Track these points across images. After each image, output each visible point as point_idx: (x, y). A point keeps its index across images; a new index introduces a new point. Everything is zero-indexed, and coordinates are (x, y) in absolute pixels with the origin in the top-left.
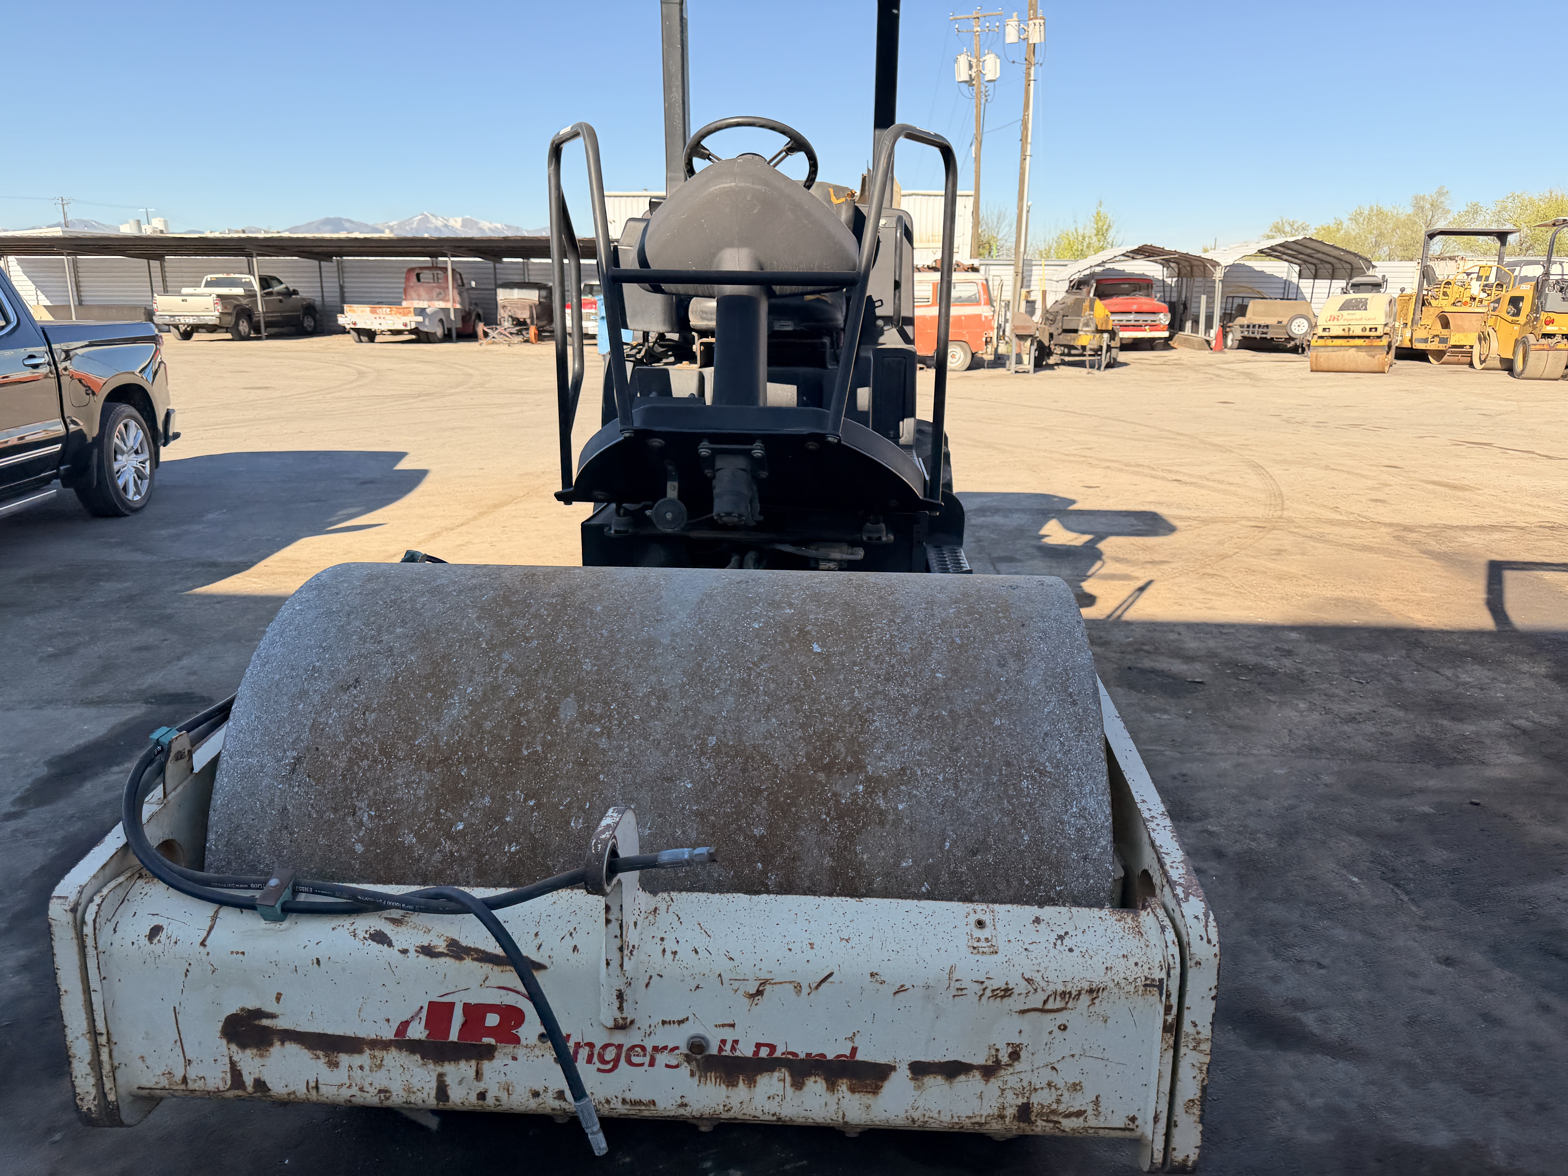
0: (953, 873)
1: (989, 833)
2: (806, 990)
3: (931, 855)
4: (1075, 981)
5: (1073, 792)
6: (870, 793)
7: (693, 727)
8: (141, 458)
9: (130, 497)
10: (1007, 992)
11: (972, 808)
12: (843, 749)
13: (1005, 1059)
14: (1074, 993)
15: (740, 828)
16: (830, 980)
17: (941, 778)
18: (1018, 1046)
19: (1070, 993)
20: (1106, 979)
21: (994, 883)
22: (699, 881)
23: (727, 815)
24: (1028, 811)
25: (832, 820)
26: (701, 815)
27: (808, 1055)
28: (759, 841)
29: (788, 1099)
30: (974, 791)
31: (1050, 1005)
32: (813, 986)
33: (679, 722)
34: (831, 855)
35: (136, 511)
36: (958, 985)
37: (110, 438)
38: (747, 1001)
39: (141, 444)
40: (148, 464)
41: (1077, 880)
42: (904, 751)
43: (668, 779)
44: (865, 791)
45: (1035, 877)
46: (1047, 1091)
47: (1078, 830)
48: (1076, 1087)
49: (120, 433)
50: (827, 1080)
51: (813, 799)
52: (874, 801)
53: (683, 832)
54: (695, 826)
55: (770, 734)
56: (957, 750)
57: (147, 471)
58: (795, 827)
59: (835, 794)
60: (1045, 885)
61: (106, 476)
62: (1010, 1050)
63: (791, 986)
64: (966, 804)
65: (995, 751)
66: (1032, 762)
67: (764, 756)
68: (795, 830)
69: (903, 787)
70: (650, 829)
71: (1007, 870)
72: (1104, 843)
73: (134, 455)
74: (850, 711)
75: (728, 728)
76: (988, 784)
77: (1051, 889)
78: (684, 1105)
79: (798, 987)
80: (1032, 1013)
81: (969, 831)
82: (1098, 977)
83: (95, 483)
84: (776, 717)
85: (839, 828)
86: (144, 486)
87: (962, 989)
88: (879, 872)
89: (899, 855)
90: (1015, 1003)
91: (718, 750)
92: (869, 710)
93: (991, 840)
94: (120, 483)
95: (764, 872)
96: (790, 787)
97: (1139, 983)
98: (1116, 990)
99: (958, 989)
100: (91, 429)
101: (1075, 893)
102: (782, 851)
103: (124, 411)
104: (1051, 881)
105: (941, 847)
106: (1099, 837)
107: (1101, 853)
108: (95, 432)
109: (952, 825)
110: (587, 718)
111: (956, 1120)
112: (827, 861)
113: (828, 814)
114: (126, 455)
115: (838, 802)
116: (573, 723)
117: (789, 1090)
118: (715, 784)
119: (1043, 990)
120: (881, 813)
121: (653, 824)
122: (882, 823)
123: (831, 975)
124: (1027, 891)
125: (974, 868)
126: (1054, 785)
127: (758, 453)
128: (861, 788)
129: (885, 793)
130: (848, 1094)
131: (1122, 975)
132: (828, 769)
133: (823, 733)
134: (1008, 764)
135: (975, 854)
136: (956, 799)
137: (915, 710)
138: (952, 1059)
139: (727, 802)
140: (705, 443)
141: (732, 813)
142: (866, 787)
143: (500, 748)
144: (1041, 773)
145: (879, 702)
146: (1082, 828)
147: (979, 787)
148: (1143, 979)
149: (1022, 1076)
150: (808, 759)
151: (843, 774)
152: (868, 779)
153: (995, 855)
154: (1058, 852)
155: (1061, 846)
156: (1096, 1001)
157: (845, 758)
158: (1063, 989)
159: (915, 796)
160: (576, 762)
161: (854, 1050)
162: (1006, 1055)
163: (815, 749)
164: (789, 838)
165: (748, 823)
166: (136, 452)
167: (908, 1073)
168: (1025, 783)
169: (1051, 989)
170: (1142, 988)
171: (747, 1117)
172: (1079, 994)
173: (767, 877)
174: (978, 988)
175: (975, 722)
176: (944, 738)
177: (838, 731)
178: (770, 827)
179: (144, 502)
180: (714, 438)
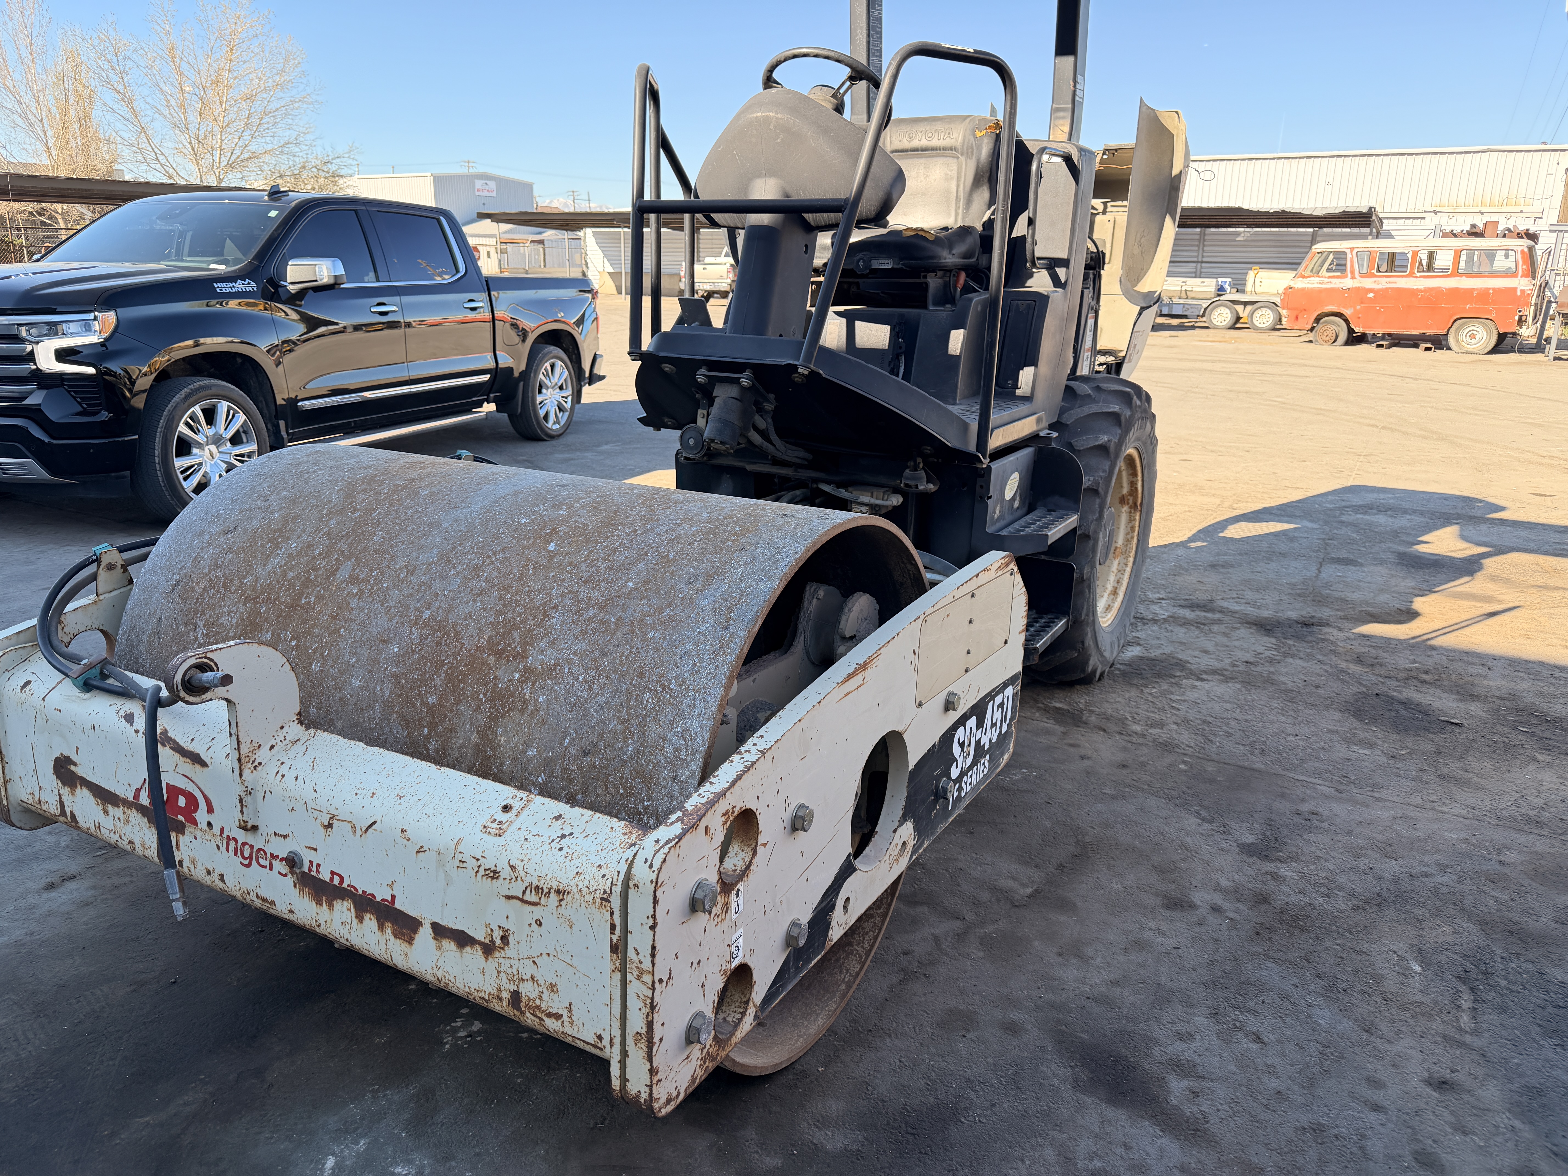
0: (565, 770)
1: (602, 737)
2: (359, 833)
3: (552, 749)
4: (548, 878)
5: (683, 713)
6: (523, 682)
7: (418, 601)
8: (564, 394)
9: (550, 425)
10: (494, 875)
11: (596, 711)
12: (518, 639)
13: (498, 942)
14: (546, 890)
15: (420, 694)
16: (374, 827)
17: (581, 678)
18: (507, 931)
19: (542, 889)
20: (572, 883)
21: (595, 787)
22: (383, 734)
23: (414, 681)
24: (640, 723)
25: (487, 700)
26: (395, 676)
27: (364, 892)
28: (430, 708)
29: (354, 929)
30: (603, 695)
31: (527, 897)
32: (364, 829)
33: (411, 594)
34: (478, 733)
35: (552, 437)
36: (460, 857)
37: (536, 373)
38: (322, 830)
39: (565, 380)
40: (570, 398)
41: (663, 799)
42: (563, 649)
43: (384, 641)
44: (519, 680)
45: (629, 788)
46: (530, 983)
47: (677, 750)
48: (552, 987)
49: (546, 370)
50: (378, 920)
51: (478, 679)
52: (523, 689)
53: (381, 690)
54: (390, 685)
55: (471, 616)
56: (604, 654)
57: (568, 406)
58: (458, 702)
59: (496, 678)
60: (636, 797)
61: (528, 404)
62: (501, 933)
63: (349, 825)
64: (592, 707)
65: (635, 661)
66: (661, 677)
67: (457, 634)
68: (458, 704)
69: (549, 682)
70: (360, 681)
71: (607, 777)
72: (694, 767)
73: (558, 390)
74: (542, 605)
75: (443, 605)
76: (616, 691)
77: (640, 802)
78: (291, 911)
79: (354, 827)
80: (515, 901)
81: (587, 732)
82: (566, 880)
83: (519, 411)
84: (482, 601)
85: (489, 709)
86: (564, 418)
87: (463, 862)
88: (509, 757)
89: (527, 744)
90: (501, 887)
91: (426, 624)
92: (555, 607)
93: (602, 744)
94: (542, 413)
95: (428, 737)
96: (466, 665)
97: (597, 895)
98: (578, 896)
99: (460, 861)
100: (519, 364)
101: (660, 810)
102: (444, 720)
103: (551, 352)
104: (641, 794)
105: (561, 744)
106: (691, 760)
107: (689, 776)
108: (523, 367)
109: (575, 723)
110: (353, 580)
111: (467, 989)
112: (474, 737)
113: (485, 695)
114: (550, 390)
115: (496, 685)
116: (342, 582)
117: (355, 921)
118: (414, 651)
119: (522, 880)
120: (525, 702)
121: (363, 677)
122: (522, 711)
123: (375, 823)
124: (620, 800)
125: (583, 768)
126: (670, 702)
127: (745, 382)
128: (517, 675)
129: (533, 684)
130: (392, 938)
131: (586, 883)
132: (499, 654)
133: (510, 621)
134: (641, 675)
135: (586, 755)
136: (586, 700)
137: (591, 612)
138: (460, 928)
139: (417, 669)
140: (703, 371)
141: (418, 680)
142: (522, 676)
143: (290, 595)
144: (664, 689)
145: (567, 601)
146: (680, 748)
147: (608, 692)
148: (602, 892)
149: (512, 962)
150: (488, 642)
151: (508, 661)
152: (526, 669)
153: (601, 759)
154: (654, 767)
155: (657, 763)
156: (563, 903)
157: (516, 647)
158: (537, 883)
159: (555, 691)
160: (330, 615)
161: (393, 897)
162: (499, 938)
163: (498, 634)
164: (452, 710)
165: (426, 691)
166: (561, 388)
167: (431, 931)
168: (646, 696)
169: (528, 880)
170: (599, 900)
171: (330, 936)
172: (549, 892)
173: (429, 742)
174: (475, 863)
175: (633, 631)
176: (600, 642)
177: (521, 622)
178: (441, 698)
179: (561, 432)
180: (713, 365)
